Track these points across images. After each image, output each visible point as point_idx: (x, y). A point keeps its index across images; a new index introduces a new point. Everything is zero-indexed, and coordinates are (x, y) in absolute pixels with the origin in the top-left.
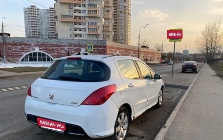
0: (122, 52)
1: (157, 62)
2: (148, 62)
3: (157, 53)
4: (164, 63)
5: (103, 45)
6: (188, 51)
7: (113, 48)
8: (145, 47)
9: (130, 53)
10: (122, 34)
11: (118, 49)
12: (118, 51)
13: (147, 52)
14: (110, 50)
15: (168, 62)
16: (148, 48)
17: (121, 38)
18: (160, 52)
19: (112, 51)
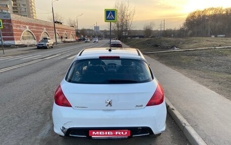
0: (32, 28)
1: (73, 40)
2: (63, 40)
3: (71, 30)
4: (80, 40)
5: (6, 18)
6: (98, 27)
7: (20, 23)
8: (58, 22)
9: (43, 29)
10: (24, 5)
11: (27, 24)
12: (27, 27)
13: (61, 29)
14: (18, 26)
15: (84, 39)
16: (61, 23)
17: (23, 10)
18: (74, 29)
19: (20, 27)
